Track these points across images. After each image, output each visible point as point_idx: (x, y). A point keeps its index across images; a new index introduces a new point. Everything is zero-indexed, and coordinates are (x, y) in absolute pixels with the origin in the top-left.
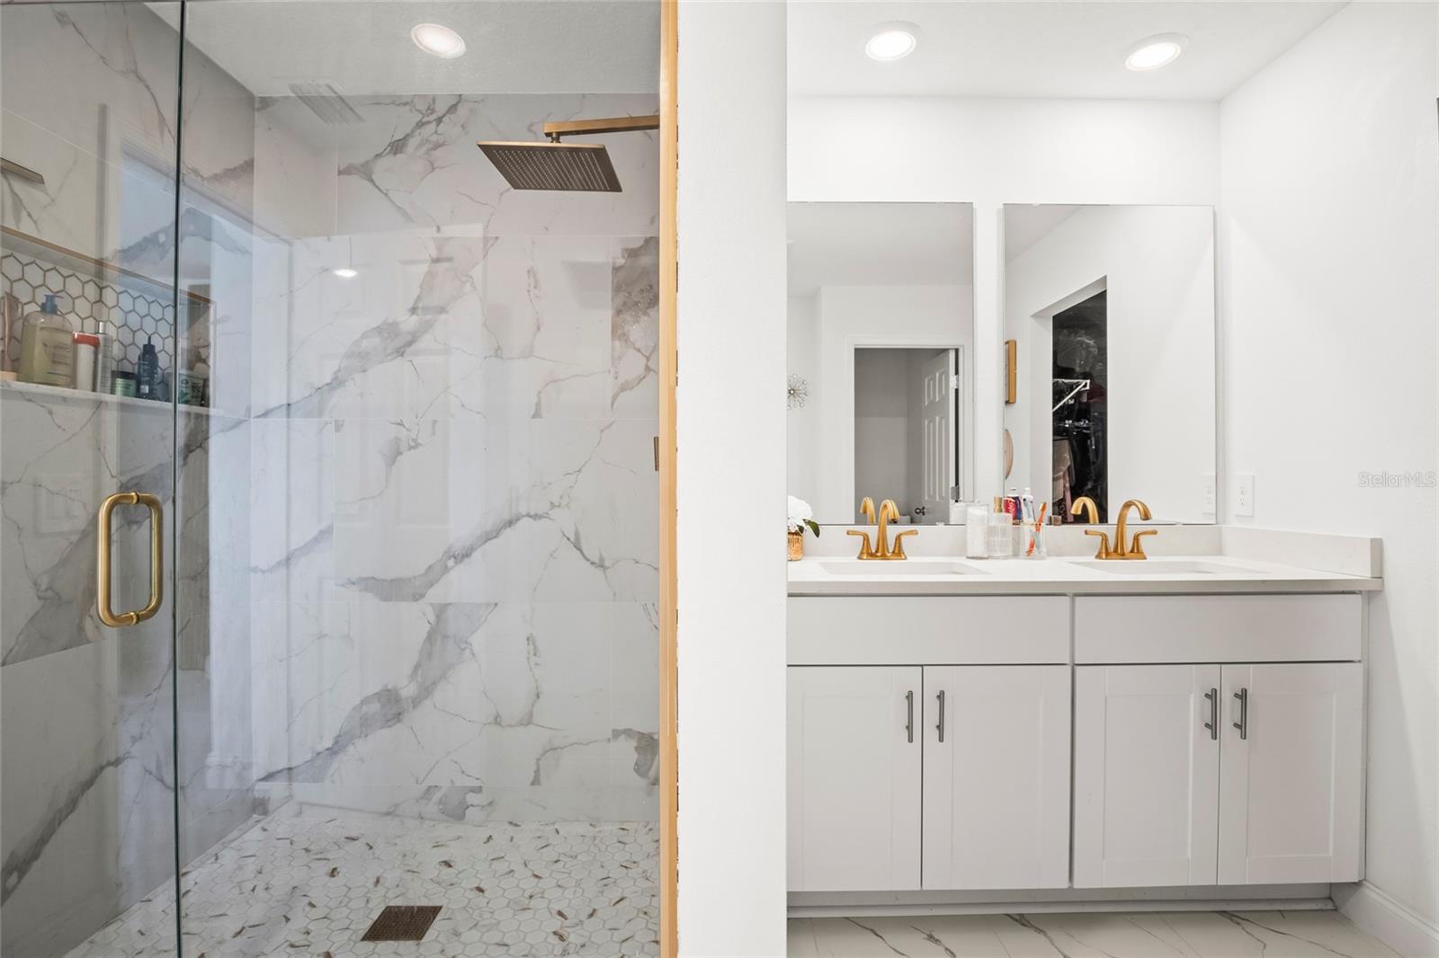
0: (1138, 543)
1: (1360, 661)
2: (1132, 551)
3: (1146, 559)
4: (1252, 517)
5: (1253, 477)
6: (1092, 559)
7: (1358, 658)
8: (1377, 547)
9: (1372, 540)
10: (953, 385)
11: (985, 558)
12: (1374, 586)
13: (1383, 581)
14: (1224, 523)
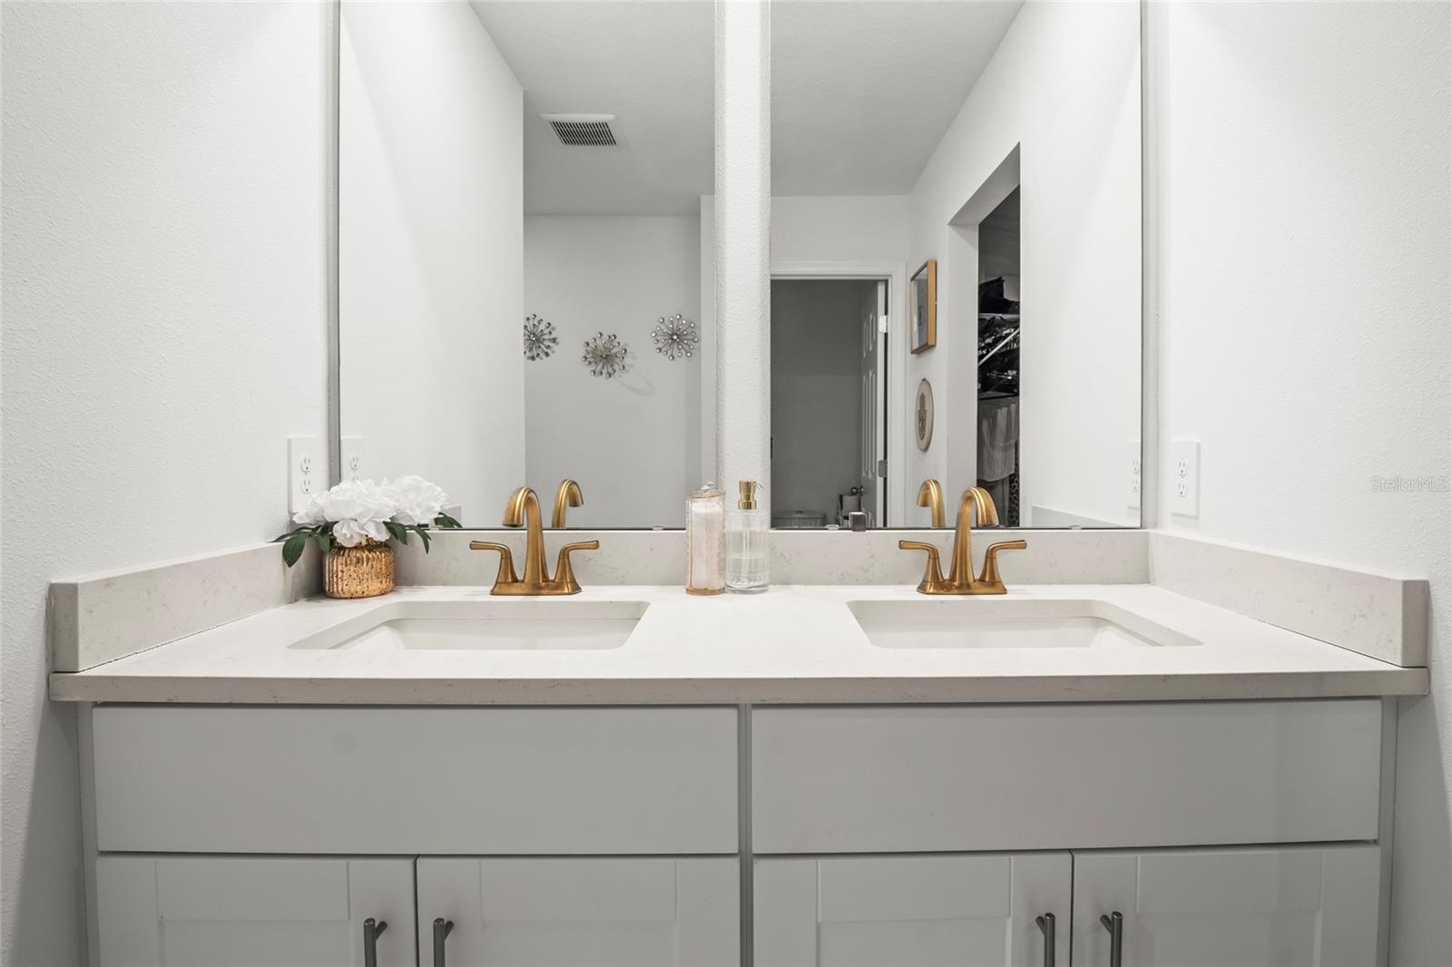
0: (992, 564)
1: (1375, 842)
2: (982, 580)
3: (1004, 592)
4: (1197, 518)
5: (1199, 445)
6: (909, 593)
7: (1372, 835)
8: (1418, 600)
9: (1407, 585)
10: (882, 328)
11: (713, 592)
12: (1408, 687)
13: (1429, 673)
14: (1155, 525)
